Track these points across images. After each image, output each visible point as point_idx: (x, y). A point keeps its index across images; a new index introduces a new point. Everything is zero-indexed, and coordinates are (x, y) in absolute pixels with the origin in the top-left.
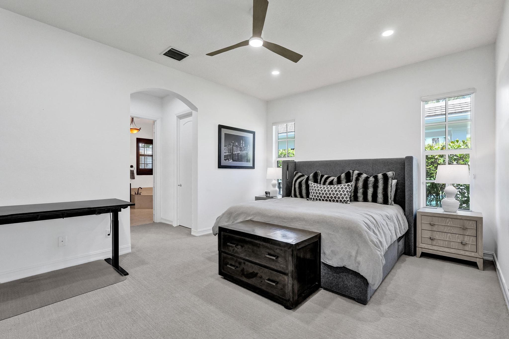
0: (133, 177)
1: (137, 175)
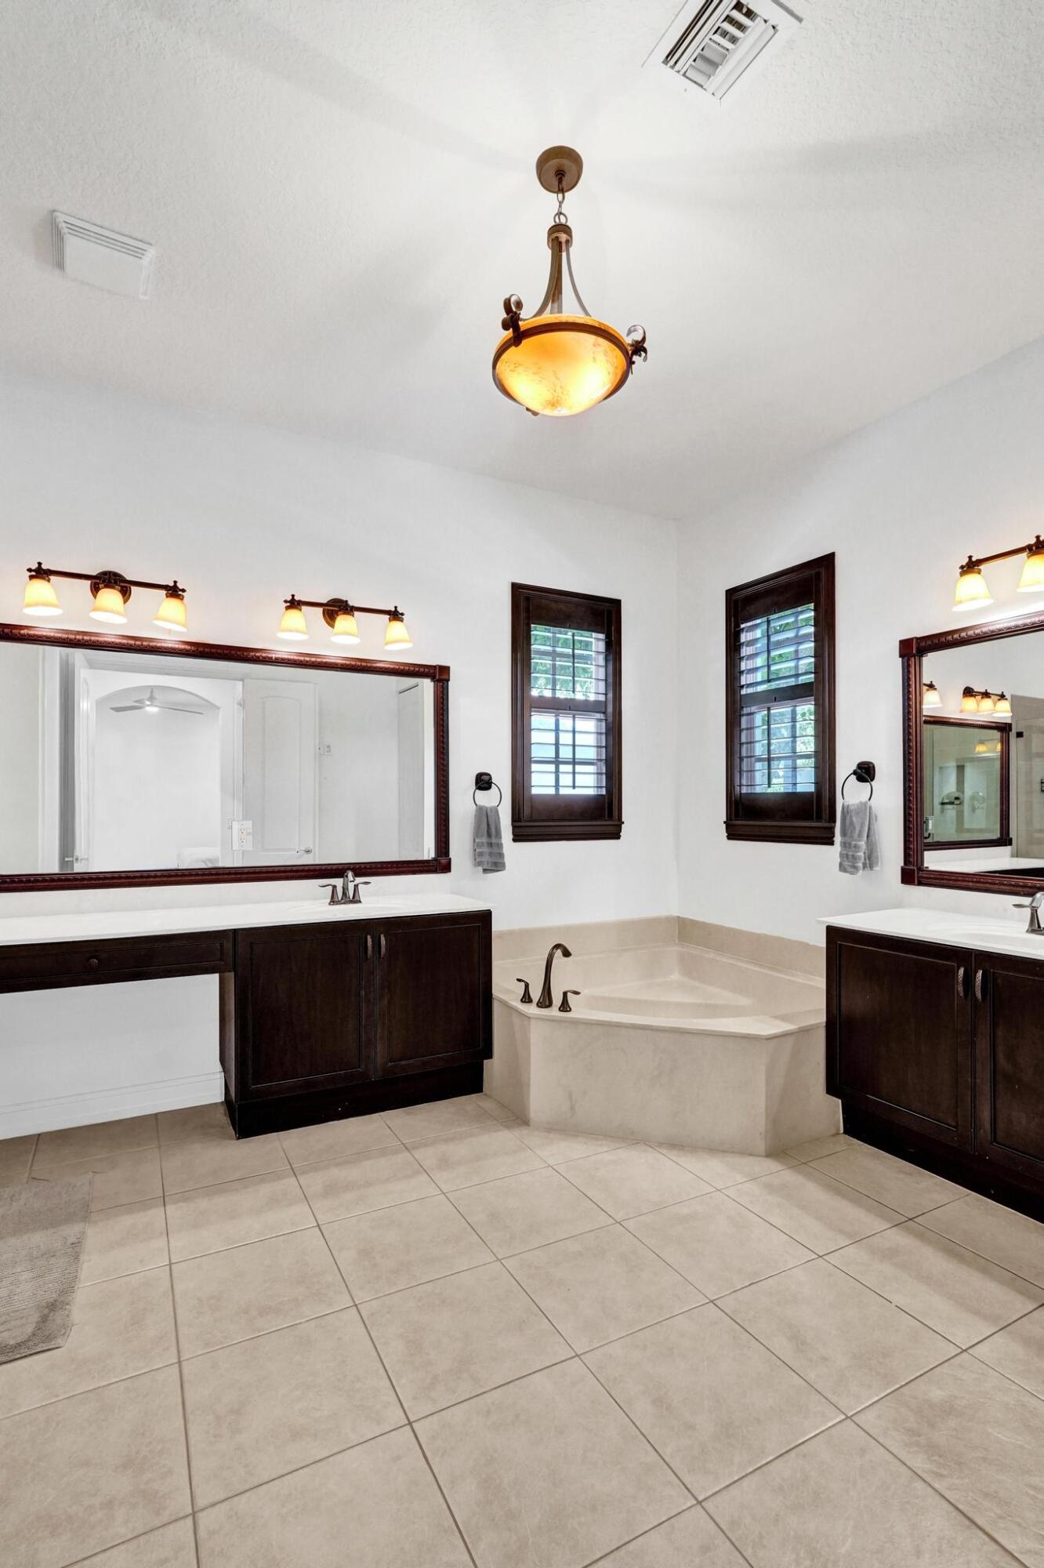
0: (491, 854)
1: (515, 840)
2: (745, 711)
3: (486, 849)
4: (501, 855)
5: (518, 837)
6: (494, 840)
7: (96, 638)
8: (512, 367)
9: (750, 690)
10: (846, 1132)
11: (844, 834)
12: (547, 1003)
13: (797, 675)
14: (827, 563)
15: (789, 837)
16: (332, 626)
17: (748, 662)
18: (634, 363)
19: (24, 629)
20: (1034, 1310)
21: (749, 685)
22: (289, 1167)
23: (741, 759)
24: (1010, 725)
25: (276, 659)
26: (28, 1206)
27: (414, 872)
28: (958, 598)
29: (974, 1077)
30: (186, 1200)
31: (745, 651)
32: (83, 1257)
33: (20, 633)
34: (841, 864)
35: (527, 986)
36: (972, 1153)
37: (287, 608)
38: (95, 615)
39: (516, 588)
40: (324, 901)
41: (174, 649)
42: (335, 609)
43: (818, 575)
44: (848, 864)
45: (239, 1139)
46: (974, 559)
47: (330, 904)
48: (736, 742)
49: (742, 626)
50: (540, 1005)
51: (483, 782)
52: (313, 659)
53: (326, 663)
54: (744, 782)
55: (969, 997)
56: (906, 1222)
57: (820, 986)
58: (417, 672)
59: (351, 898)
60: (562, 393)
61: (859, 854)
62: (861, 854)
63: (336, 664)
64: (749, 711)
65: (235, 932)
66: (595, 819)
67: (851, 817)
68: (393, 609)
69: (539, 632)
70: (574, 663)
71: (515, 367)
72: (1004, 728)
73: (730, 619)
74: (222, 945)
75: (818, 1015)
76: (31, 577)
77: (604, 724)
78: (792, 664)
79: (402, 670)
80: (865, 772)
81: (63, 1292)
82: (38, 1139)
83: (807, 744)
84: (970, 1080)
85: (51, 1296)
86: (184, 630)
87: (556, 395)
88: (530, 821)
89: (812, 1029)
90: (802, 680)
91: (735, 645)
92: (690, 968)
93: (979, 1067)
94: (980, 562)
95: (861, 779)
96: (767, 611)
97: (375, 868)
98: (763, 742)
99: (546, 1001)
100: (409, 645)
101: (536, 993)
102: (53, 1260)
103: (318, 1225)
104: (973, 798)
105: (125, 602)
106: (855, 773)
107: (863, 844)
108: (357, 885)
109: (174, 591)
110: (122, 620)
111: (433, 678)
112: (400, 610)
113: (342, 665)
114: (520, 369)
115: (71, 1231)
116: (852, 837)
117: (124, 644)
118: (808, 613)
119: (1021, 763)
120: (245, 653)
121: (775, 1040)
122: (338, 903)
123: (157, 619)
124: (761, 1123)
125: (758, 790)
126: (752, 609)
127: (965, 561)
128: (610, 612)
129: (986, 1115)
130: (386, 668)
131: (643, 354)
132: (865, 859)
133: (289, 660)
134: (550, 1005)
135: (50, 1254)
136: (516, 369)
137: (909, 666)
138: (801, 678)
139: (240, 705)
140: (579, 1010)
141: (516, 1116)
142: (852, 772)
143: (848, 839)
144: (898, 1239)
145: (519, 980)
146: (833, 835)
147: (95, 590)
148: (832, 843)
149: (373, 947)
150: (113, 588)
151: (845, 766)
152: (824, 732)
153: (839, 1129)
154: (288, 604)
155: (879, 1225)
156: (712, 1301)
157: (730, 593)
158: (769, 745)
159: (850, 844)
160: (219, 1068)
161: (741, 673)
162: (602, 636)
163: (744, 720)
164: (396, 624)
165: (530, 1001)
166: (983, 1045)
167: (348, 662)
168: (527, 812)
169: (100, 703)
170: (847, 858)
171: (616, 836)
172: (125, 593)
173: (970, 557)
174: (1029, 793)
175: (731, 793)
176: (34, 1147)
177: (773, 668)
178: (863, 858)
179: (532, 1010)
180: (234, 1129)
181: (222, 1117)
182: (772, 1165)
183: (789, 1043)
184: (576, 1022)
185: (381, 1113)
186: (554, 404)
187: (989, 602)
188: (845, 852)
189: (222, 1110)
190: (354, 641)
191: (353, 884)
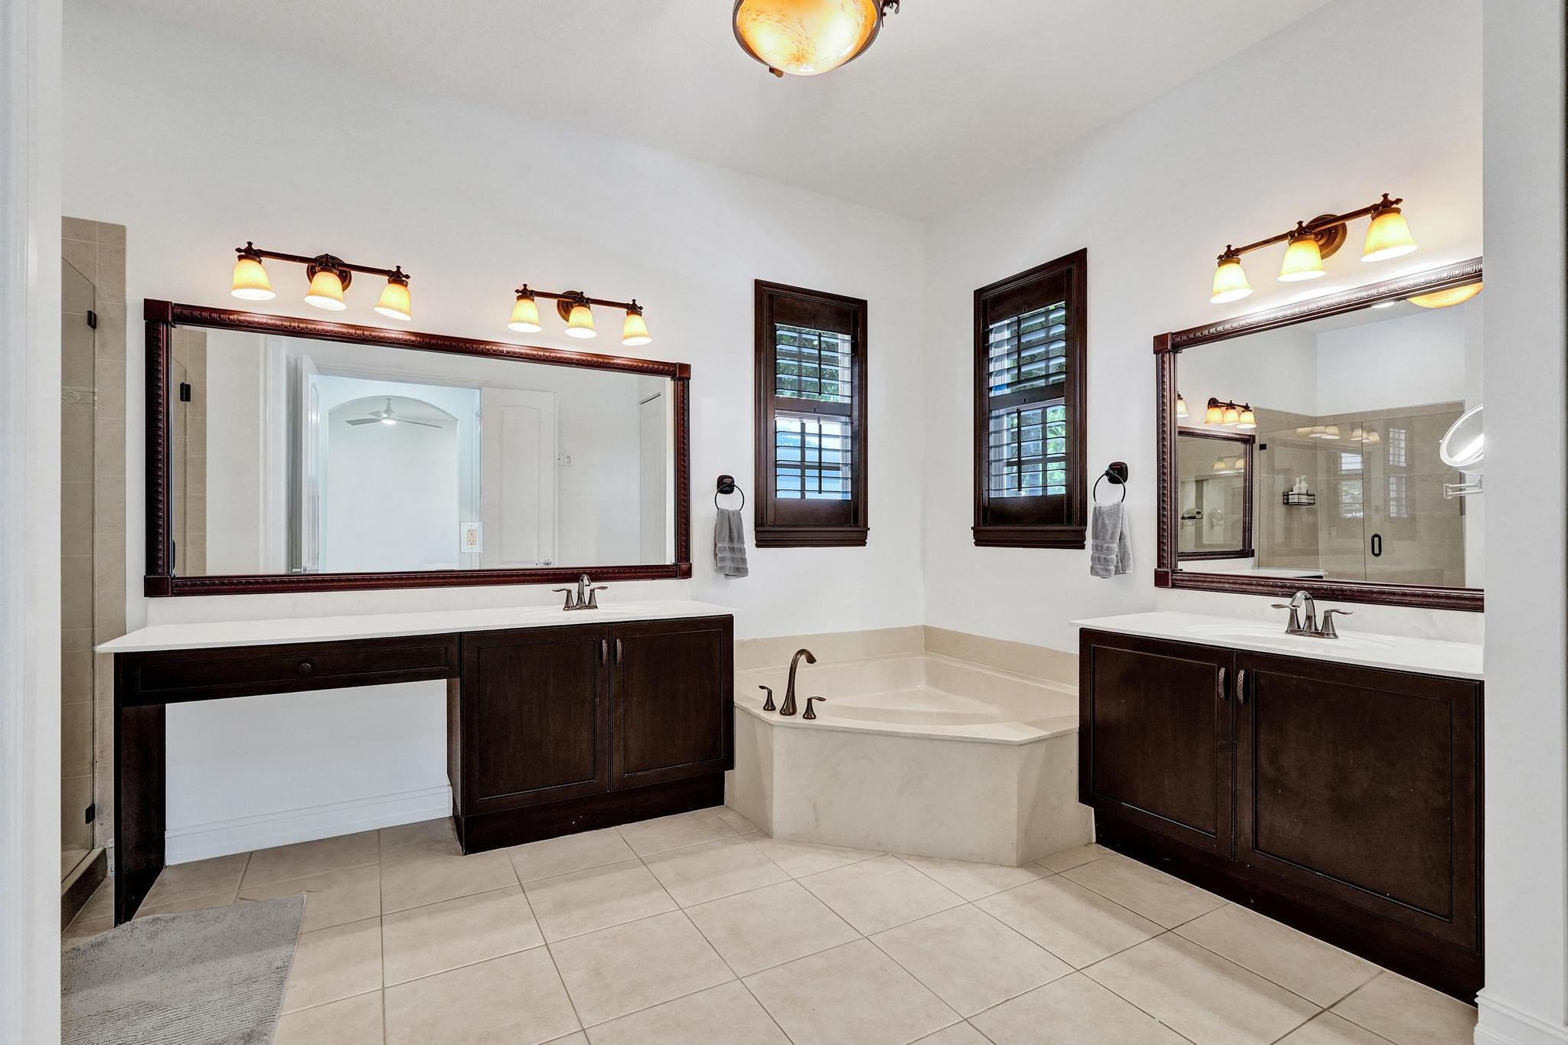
0: (733, 560)
1: (758, 546)
2: (994, 413)
3: (728, 554)
4: (744, 560)
5: (761, 543)
6: (736, 545)
7: (313, 326)
8: (754, 15)
9: (998, 393)
10: (1098, 842)
11: (1095, 536)
12: (791, 710)
13: (1047, 376)
14: (1079, 259)
15: (1039, 542)
16: (567, 320)
17: (997, 363)
18: (885, 14)
19: (233, 315)
20: (1304, 1024)
21: (998, 387)
22: (518, 883)
23: (989, 463)
24: (1254, 437)
25: (507, 352)
26: (233, 928)
27: (653, 578)
28: (1215, 289)
29: (1235, 781)
30: (407, 918)
31: (994, 352)
32: (288, 983)
33: (229, 319)
34: (1092, 568)
35: (770, 693)
36: (1232, 860)
37: (519, 298)
38: (312, 300)
39: (760, 286)
40: (557, 607)
41: (399, 340)
42: (570, 301)
43: (1069, 271)
44: (1100, 566)
45: (466, 854)
46: (1232, 249)
47: (564, 609)
48: (985, 446)
49: (991, 327)
50: (783, 712)
51: (725, 485)
52: (547, 354)
53: (560, 358)
54: (992, 487)
55: (1230, 699)
56: (1165, 933)
57: (1074, 694)
58: (656, 369)
59: (587, 603)
60: (808, 45)
61: (1111, 557)
62: (1113, 557)
63: (572, 359)
64: (997, 414)
65: (461, 636)
66: (841, 525)
67: (1103, 519)
68: (631, 303)
69: (783, 331)
70: (820, 365)
71: (758, 15)
72: (1248, 440)
73: (979, 319)
74: (446, 649)
75: (1072, 723)
76: (240, 258)
77: (849, 427)
78: (1042, 365)
79: (641, 367)
80: (1118, 473)
81: (261, 1022)
82: (249, 857)
83: (1057, 446)
84: (1230, 785)
85: (247, 1027)
86: (408, 318)
87: (801, 47)
88: (773, 526)
89: (1064, 735)
90: (1053, 381)
91: (983, 346)
92: (936, 678)
93: (1240, 771)
94: (1238, 251)
95: (1113, 480)
96: (1017, 310)
97: (611, 573)
98: (1013, 445)
99: (790, 709)
100: (647, 340)
101: (779, 701)
102: (255, 986)
103: (546, 945)
104: (1211, 516)
105: (344, 289)
106: (1107, 474)
107: (1115, 546)
108: (594, 590)
109: (397, 277)
110: (340, 306)
111: (673, 377)
112: (638, 304)
113: (578, 360)
114: (763, 17)
115: (277, 955)
116: (1104, 539)
117: (343, 333)
118: (1058, 313)
119: (1264, 475)
120: (474, 346)
121: (1028, 746)
122: (574, 608)
123: (380, 306)
124: (1012, 835)
125: (1006, 494)
126: (1001, 309)
127: (1223, 251)
128: (855, 313)
129: (1246, 821)
130: (624, 365)
131: (895, 5)
132: (1117, 562)
133: (521, 354)
134: (794, 712)
135: (251, 979)
136: (759, 17)
137: (1163, 362)
138: (1051, 379)
139: (478, 416)
140: (824, 717)
141: (759, 829)
142: (1104, 473)
143: (1099, 542)
144: (1157, 950)
145: (762, 687)
146: (1084, 538)
147: (311, 273)
148: (1082, 547)
149: (608, 651)
150: (329, 271)
151: (1096, 467)
152: (1075, 433)
153: (1091, 839)
154: (520, 294)
155: (1137, 936)
156: (966, 1020)
157: (979, 294)
158: (1019, 447)
159: (1102, 547)
160: (447, 781)
161: (990, 374)
162: (848, 337)
163: (992, 423)
164: (634, 318)
165: (773, 709)
166: (1244, 751)
167: (584, 358)
168: (771, 517)
169: (333, 414)
170: (1099, 561)
171: (862, 542)
172: (345, 278)
173: (1229, 247)
174: (1272, 505)
175: (979, 498)
176: (245, 865)
177: (1023, 369)
178: (1115, 561)
179: (775, 717)
180: (462, 845)
181: (450, 833)
182: (1024, 876)
183: (1041, 750)
184: (821, 729)
185: (617, 827)
186: (799, 59)
187: (1248, 292)
188: (1097, 555)
189: (450, 826)
190: (590, 334)
191: (589, 588)
